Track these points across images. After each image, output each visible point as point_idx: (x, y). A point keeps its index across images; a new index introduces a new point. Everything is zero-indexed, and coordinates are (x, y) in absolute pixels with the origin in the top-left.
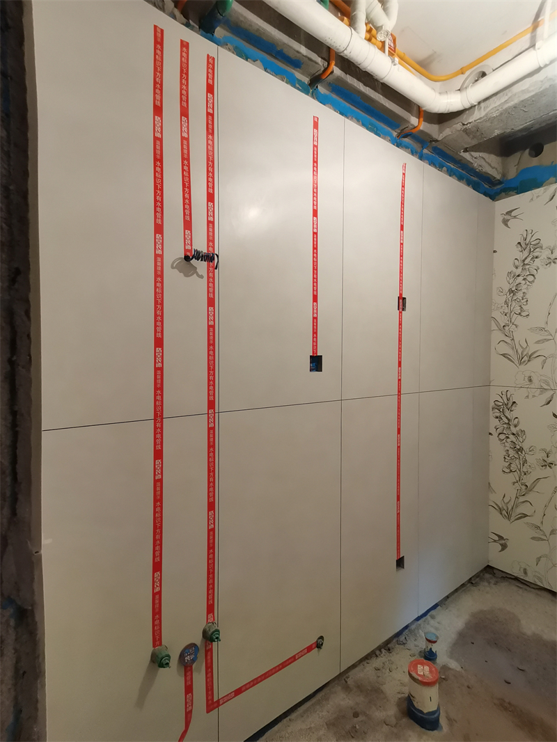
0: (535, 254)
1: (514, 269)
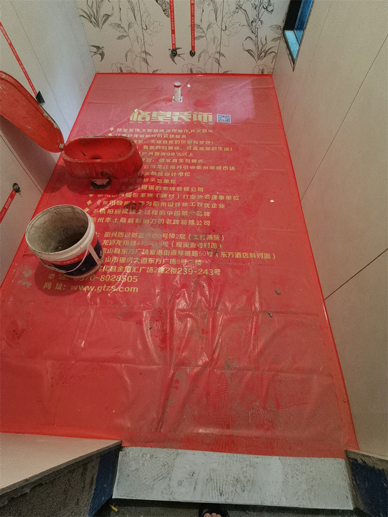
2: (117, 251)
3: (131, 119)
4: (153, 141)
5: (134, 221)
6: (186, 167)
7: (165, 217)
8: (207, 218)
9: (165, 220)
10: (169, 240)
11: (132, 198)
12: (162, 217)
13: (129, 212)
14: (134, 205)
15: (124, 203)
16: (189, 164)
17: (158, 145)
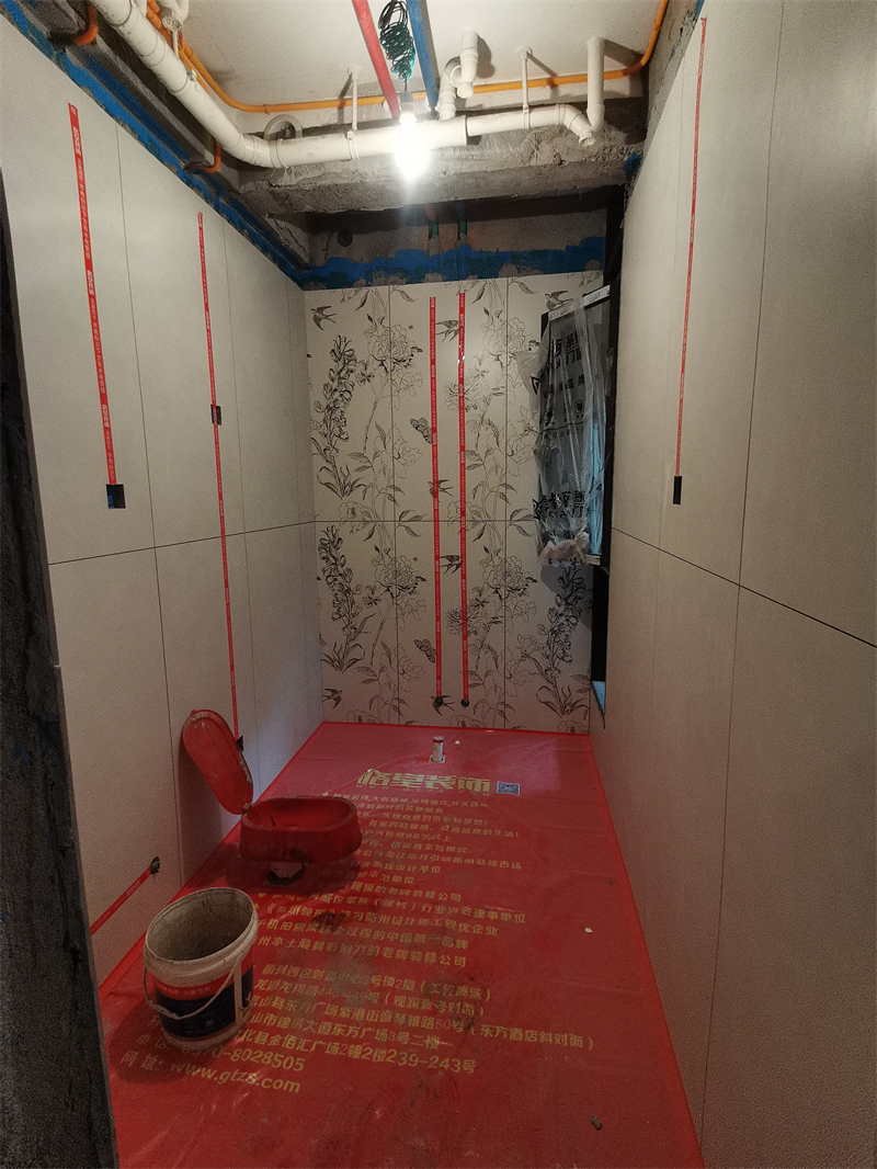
0: (351, 367)
1: (331, 383)
2: (278, 1003)
3: (359, 782)
4: (387, 815)
5: (325, 946)
6: (434, 858)
7: (383, 944)
8: (461, 953)
9: (382, 949)
10: (382, 989)
11: (331, 904)
12: (378, 942)
13: (318, 928)
14: (331, 918)
15: (314, 911)
16: (442, 854)
17: (394, 820)
